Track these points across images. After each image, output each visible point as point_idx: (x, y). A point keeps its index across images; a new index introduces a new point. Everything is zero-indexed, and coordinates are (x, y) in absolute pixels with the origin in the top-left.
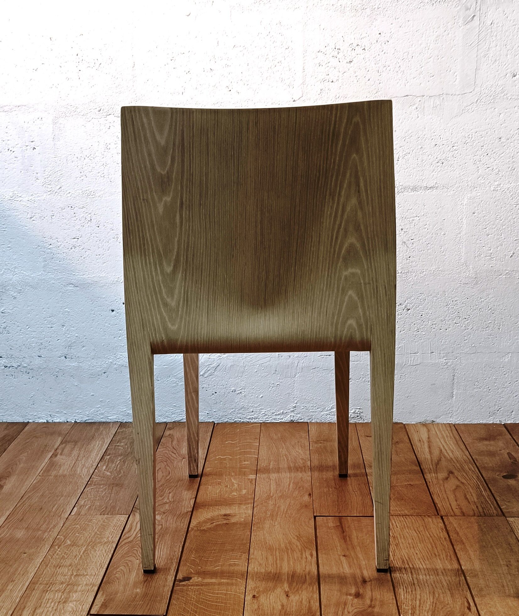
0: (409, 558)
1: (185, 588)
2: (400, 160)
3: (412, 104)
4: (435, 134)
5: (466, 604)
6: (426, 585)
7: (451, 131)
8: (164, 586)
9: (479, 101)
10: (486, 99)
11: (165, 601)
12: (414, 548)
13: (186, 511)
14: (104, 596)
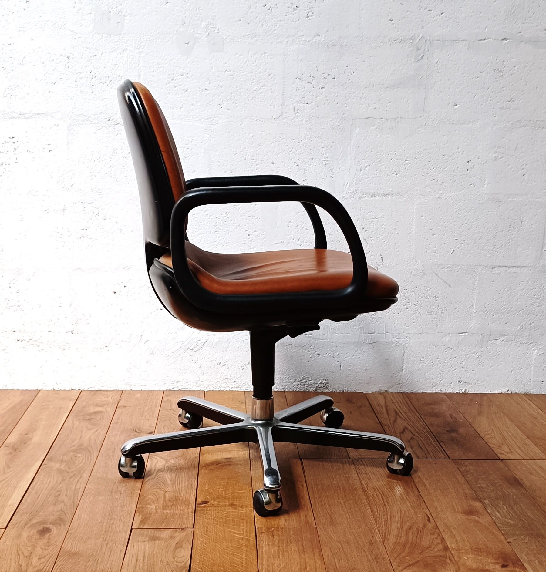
0: (379, 488)
1: (205, 509)
2: (362, 170)
3: (372, 125)
4: (391, 150)
5: (426, 518)
6: (394, 505)
7: (404, 148)
8: (188, 508)
9: (427, 124)
10: (432, 123)
11: (191, 518)
12: (382, 481)
13: (194, 457)
14: (141, 516)
